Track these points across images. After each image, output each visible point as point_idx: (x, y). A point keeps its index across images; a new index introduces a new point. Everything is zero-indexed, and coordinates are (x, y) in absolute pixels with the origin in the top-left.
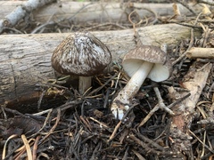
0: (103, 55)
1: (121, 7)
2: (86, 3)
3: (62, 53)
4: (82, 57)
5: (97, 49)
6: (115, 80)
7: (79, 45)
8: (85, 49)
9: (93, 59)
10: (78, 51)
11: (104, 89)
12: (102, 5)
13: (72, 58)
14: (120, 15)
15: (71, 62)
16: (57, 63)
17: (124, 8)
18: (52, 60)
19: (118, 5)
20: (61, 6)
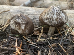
0: (65, 18)
1: (67, 4)
2: (53, 1)
3: (45, 14)
4: (55, 17)
5: (62, 14)
6: (67, 32)
7: (54, 11)
8: (57, 13)
9: (60, 19)
10: (53, 14)
11: (60, 35)
12: (59, 2)
13: (49, 17)
14: (66, 7)
15: (49, 19)
16: (42, 19)
17: (68, 4)
18: (40, 17)
19: (66, 3)
20: (44, 1)
